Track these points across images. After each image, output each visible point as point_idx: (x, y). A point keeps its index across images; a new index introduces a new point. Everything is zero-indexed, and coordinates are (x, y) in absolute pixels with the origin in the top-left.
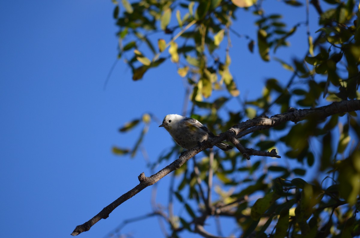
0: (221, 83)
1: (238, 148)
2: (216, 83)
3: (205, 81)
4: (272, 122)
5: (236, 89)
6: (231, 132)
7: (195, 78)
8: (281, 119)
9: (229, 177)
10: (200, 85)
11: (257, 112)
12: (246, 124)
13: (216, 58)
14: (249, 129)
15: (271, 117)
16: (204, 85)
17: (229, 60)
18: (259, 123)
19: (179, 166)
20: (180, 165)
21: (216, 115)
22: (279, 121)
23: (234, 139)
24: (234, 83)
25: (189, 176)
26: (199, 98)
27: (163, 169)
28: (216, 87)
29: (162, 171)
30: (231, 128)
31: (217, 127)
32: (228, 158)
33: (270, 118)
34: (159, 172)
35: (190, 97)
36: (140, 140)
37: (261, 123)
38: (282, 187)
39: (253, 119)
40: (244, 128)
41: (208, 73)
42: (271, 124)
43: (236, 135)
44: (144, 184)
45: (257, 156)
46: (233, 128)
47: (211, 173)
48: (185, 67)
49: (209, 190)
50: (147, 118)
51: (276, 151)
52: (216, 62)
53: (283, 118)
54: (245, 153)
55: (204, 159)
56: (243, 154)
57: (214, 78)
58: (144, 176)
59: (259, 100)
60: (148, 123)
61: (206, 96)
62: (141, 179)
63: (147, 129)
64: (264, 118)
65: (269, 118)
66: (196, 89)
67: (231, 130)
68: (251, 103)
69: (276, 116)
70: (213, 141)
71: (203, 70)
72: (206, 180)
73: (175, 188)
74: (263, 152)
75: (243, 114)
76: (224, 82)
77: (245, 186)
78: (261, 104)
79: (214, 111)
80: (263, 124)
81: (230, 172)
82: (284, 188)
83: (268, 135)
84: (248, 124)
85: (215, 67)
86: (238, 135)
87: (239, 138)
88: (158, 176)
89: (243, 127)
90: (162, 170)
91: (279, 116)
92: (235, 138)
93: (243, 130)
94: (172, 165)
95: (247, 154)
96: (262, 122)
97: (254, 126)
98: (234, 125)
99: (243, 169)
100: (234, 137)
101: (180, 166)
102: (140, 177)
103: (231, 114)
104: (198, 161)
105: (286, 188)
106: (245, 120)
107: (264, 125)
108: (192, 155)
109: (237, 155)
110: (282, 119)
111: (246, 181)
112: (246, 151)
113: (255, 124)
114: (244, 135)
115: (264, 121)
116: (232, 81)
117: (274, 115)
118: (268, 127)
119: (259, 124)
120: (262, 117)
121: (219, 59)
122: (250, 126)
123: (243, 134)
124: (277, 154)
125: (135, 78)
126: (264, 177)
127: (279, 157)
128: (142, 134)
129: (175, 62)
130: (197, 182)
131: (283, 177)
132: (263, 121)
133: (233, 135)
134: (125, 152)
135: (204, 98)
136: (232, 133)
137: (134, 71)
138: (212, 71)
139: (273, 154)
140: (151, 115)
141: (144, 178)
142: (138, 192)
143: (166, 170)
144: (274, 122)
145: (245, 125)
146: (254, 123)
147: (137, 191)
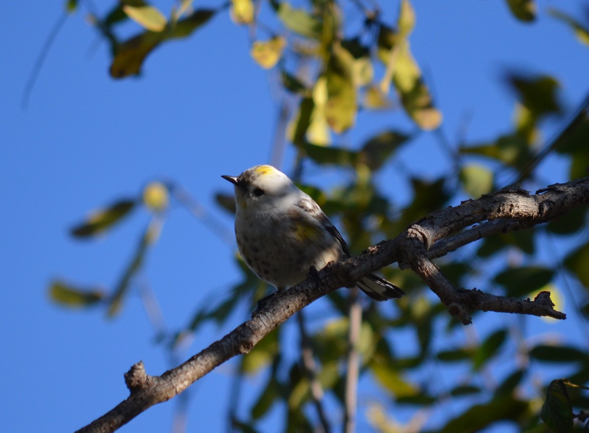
0: (385, 86)
1: (435, 289)
2: (369, 88)
3: (337, 81)
4: (541, 208)
5: (430, 106)
6: (411, 238)
7: (306, 74)
8: (566, 197)
9: (412, 381)
10: (320, 95)
11: (495, 176)
12: (461, 213)
13: (370, 12)
14: (470, 227)
15: (537, 192)
16: (333, 94)
17: (408, 17)
18: (499, 211)
19: (252, 343)
20: (255, 340)
21: (371, 187)
22: (563, 204)
23: (421, 261)
24: (427, 88)
25: (284, 375)
26: (319, 134)
27: (203, 353)
28: (369, 102)
29: (199, 359)
30: (413, 224)
31: (373, 223)
32: (405, 319)
33: (535, 197)
34: (190, 361)
35: (290, 130)
36: (136, 264)
37: (507, 209)
38: (571, 410)
39: (480, 199)
40: (452, 226)
41: (344, 56)
42: (535, 214)
43: (429, 246)
44: (142, 398)
45: (493, 313)
46: (419, 228)
47: (354, 365)
48: (274, 37)
49: (346, 419)
50: (157, 194)
51: (551, 297)
52: (369, 22)
53: (575, 195)
54: (454, 304)
55: (333, 324)
56: (450, 306)
57: (363, 71)
58: (142, 373)
59: (503, 142)
60: (159, 211)
61: (338, 129)
62: (135, 383)
63: (157, 230)
64: (515, 197)
65: (529, 197)
66: (308, 105)
67: (412, 232)
68: (477, 151)
69: (552, 189)
70: (355, 264)
71: (329, 48)
72: (339, 389)
73: (243, 414)
74: (511, 301)
75: (452, 183)
76: (395, 83)
77: (458, 406)
78: (509, 154)
79: (363, 174)
80: (512, 213)
81: (414, 363)
82: (576, 412)
83: (529, 249)
84: (466, 214)
85: (367, 39)
86: (433, 248)
87: (439, 256)
88: (186, 372)
89: (451, 223)
90: (198, 355)
91: (561, 189)
92: (426, 256)
93: (451, 232)
94: (229, 340)
95: (460, 307)
96: (509, 207)
97: (483, 219)
98: (422, 217)
99: (451, 356)
100: (421, 253)
101: (254, 344)
102: (129, 376)
103: (416, 183)
104: (312, 327)
105: (582, 413)
106: (456, 203)
107: (513, 215)
108: (291, 308)
109: (434, 312)
110: (569, 198)
111: (461, 391)
112: (457, 297)
113: (485, 213)
114: (453, 249)
115: (514, 204)
116: (419, 83)
117: (546, 187)
118: (526, 222)
119: (500, 214)
120: (508, 192)
121: (377, 13)
122: (471, 218)
123: (450, 244)
124: (555, 308)
125: (118, 72)
126: (516, 378)
127: (560, 316)
128: (143, 243)
129: (243, 23)
130: (310, 397)
131: (572, 379)
132: (512, 205)
133: (419, 248)
134: (90, 299)
135: (334, 135)
136: (416, 242)
137: (116, 48)
138: (358, 50)
139: (544, 307)
140: (170, 187)
141: (144, 380)
142: (124, 422)
143: (212, 355)
144: (546, 208)
145: (456, 217)
146: (484, 210)
147: (119, 419)
